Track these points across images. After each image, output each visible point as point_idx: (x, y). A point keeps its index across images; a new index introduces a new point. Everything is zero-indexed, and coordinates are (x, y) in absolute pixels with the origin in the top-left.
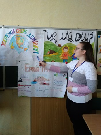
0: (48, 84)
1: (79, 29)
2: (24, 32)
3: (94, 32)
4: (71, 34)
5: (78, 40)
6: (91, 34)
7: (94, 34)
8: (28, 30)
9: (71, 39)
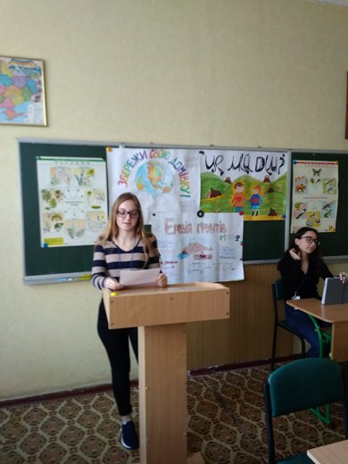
0: (210, 257)
1: (259, 149)
2: (164, 156)
3: (286, 154)
4: (247, 157)
5: (260, 170)
6: (281, 159)
8: (172, 151)
9: (248, 167)
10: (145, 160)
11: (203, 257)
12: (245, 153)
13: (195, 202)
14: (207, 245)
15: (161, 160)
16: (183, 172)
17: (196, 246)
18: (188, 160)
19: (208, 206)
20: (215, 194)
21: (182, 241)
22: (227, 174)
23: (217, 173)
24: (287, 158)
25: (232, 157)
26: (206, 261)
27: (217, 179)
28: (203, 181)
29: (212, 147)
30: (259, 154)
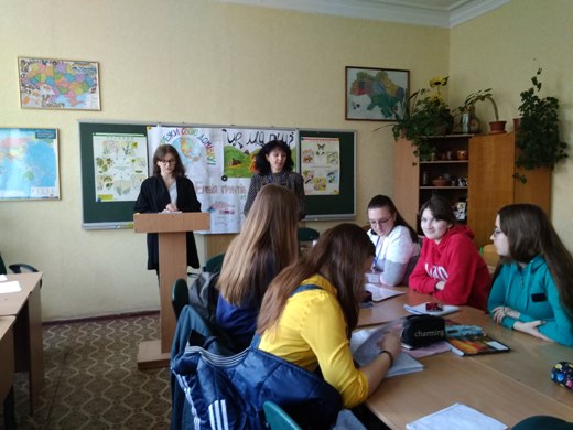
0: (233, 213)
1: (273, 128)
3: (295, 132)
4: (262, 135)
6: (290, 136)
7: (294, 135)
8: (199, 129)
9: (263, 142)
10: (178, 136)
11: (227, 212)
12: (260, 131)
13: (219, 169)
14: (230, 203)
15: (191, 136)
16: (209, 145)
17: (221, 204)
18: (213, 136)
19: (231, 172)
20: (236, 163)
21: (209, 199)
22: (245, 148)
23: (237, 146)
24: (296, 135)
25: (249, 134)
26: (230, 216)
27: (237, 151)
28: (226, 152)
29: (233, 126)
30: (271, 132)
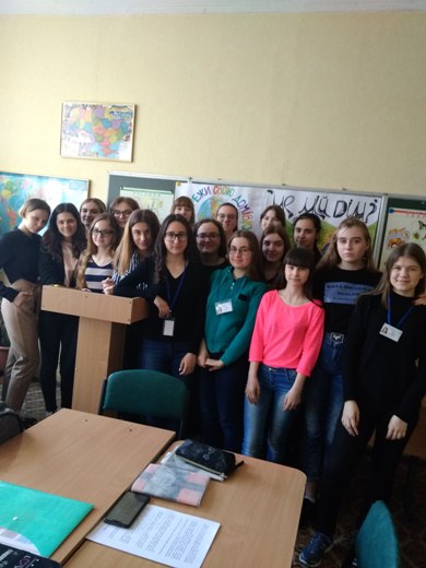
1: (344, 192)
2: (228, 192)
3: (379, 200)
4: (324, 201)
5: (339, 216)
6: (371, 204)
7: (377, 205)
8: (236, 188)
9: (324, 211)
12: (321, 195)
15: (224, 198)
16: (246, 211)
18: (253, 198)
24: (382, 204)
25: (305, 199)
29: (284, 187)
30: (340, 197)
